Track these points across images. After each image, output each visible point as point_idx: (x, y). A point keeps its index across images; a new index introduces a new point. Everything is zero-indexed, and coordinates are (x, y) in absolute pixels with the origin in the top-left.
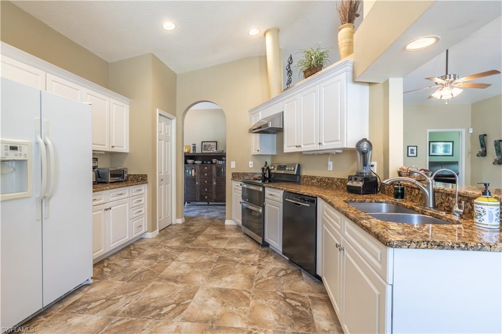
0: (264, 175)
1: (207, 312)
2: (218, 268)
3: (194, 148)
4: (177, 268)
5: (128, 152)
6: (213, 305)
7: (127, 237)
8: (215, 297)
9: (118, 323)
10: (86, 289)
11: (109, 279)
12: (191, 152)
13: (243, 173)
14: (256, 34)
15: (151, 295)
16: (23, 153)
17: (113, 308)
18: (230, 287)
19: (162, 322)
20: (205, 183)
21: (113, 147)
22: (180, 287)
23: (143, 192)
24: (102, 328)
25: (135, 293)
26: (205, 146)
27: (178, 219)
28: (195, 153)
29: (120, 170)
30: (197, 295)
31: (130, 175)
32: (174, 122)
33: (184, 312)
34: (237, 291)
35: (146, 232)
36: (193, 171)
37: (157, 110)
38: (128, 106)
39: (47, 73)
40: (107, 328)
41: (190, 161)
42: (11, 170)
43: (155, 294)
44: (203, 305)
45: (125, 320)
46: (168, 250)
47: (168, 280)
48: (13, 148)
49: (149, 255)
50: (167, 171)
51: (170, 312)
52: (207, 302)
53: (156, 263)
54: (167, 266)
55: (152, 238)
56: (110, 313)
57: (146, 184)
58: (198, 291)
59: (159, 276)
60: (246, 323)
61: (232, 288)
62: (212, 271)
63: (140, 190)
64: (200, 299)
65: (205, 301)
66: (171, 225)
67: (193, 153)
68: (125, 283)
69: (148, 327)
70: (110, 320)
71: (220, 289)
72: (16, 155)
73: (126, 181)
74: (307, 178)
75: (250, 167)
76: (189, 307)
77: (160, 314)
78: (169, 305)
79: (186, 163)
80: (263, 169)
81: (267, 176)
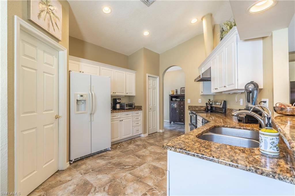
0: (207, 108)
1: (142, 174)
2: (162, 157)
3: (177, 92)
4: (144, 152)
5: (135, 95)
6: (146, 172)
7: (131, 135)
8: (150, 169)
9: (108, 166)
10: (108, 152)
11: (117, 150)
12: (175, 94)
13: (195, 106)
14: (195, 22)
15: (126, 160)
16: (84, 97)
17: (111, 161)
18: (160, 167)
19: (122, 171)
20: (181, 111)
21: (127, 93)
22: (139, 160)
23: (140, 114)
24: (103, 166)
25: (121, 157)
26: (182, 90)
27: (160, 130)
28: (177, 95)
29: (131, 104)
30: (143, 165)
31: (136, 106)
32: (158, 79)
33: (133, 170)
34: (162, 169)
35: (141, 134)
36: (175, 104)
37: (147, 74)
38: (135, 74)
39: (101, 67)
40: (104, 167)
41: (174, 99)
42: (82, 103)
43: (128, 160)
44: (142, 170)
45: (111, 166)
46: (146, 144)
47: (137, 156)
48: (82, 96)
49: (137, 144)
50: (154, 104)
51: (127, 168)
52: (145, 170)
53: (137, 148)
54: (141, 150)
55: (144, 137)
56: (109, 162)
57: (141, 111)
58: (145, 164)
59: (135, 154)
60: (154, 184)
61: (161, 167)
62: (158, 157)
63: (138, 113)
64: (143, 167)
65: (144, 169)
66: (157, 132)
67: (176, 95)
68: (121, 153)
69: (116, 171)
70: (107, 164)
71: (155, 166)
72: (82, 98)
73: (134, 109)
74: (229, 110)
75: (199, 102)
76: (136, 169)
77: (124, 168)
78: (129, 166)
79: (172, 100)
80: (207, 104)
81: (209, 108)
